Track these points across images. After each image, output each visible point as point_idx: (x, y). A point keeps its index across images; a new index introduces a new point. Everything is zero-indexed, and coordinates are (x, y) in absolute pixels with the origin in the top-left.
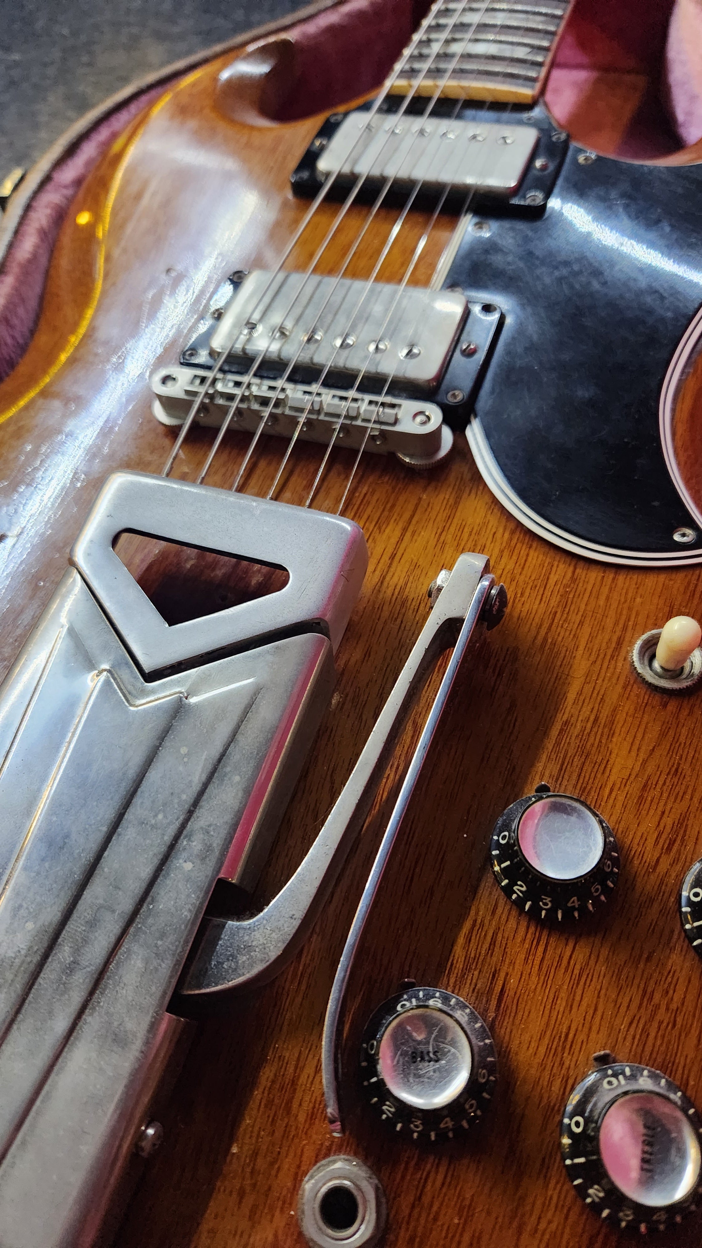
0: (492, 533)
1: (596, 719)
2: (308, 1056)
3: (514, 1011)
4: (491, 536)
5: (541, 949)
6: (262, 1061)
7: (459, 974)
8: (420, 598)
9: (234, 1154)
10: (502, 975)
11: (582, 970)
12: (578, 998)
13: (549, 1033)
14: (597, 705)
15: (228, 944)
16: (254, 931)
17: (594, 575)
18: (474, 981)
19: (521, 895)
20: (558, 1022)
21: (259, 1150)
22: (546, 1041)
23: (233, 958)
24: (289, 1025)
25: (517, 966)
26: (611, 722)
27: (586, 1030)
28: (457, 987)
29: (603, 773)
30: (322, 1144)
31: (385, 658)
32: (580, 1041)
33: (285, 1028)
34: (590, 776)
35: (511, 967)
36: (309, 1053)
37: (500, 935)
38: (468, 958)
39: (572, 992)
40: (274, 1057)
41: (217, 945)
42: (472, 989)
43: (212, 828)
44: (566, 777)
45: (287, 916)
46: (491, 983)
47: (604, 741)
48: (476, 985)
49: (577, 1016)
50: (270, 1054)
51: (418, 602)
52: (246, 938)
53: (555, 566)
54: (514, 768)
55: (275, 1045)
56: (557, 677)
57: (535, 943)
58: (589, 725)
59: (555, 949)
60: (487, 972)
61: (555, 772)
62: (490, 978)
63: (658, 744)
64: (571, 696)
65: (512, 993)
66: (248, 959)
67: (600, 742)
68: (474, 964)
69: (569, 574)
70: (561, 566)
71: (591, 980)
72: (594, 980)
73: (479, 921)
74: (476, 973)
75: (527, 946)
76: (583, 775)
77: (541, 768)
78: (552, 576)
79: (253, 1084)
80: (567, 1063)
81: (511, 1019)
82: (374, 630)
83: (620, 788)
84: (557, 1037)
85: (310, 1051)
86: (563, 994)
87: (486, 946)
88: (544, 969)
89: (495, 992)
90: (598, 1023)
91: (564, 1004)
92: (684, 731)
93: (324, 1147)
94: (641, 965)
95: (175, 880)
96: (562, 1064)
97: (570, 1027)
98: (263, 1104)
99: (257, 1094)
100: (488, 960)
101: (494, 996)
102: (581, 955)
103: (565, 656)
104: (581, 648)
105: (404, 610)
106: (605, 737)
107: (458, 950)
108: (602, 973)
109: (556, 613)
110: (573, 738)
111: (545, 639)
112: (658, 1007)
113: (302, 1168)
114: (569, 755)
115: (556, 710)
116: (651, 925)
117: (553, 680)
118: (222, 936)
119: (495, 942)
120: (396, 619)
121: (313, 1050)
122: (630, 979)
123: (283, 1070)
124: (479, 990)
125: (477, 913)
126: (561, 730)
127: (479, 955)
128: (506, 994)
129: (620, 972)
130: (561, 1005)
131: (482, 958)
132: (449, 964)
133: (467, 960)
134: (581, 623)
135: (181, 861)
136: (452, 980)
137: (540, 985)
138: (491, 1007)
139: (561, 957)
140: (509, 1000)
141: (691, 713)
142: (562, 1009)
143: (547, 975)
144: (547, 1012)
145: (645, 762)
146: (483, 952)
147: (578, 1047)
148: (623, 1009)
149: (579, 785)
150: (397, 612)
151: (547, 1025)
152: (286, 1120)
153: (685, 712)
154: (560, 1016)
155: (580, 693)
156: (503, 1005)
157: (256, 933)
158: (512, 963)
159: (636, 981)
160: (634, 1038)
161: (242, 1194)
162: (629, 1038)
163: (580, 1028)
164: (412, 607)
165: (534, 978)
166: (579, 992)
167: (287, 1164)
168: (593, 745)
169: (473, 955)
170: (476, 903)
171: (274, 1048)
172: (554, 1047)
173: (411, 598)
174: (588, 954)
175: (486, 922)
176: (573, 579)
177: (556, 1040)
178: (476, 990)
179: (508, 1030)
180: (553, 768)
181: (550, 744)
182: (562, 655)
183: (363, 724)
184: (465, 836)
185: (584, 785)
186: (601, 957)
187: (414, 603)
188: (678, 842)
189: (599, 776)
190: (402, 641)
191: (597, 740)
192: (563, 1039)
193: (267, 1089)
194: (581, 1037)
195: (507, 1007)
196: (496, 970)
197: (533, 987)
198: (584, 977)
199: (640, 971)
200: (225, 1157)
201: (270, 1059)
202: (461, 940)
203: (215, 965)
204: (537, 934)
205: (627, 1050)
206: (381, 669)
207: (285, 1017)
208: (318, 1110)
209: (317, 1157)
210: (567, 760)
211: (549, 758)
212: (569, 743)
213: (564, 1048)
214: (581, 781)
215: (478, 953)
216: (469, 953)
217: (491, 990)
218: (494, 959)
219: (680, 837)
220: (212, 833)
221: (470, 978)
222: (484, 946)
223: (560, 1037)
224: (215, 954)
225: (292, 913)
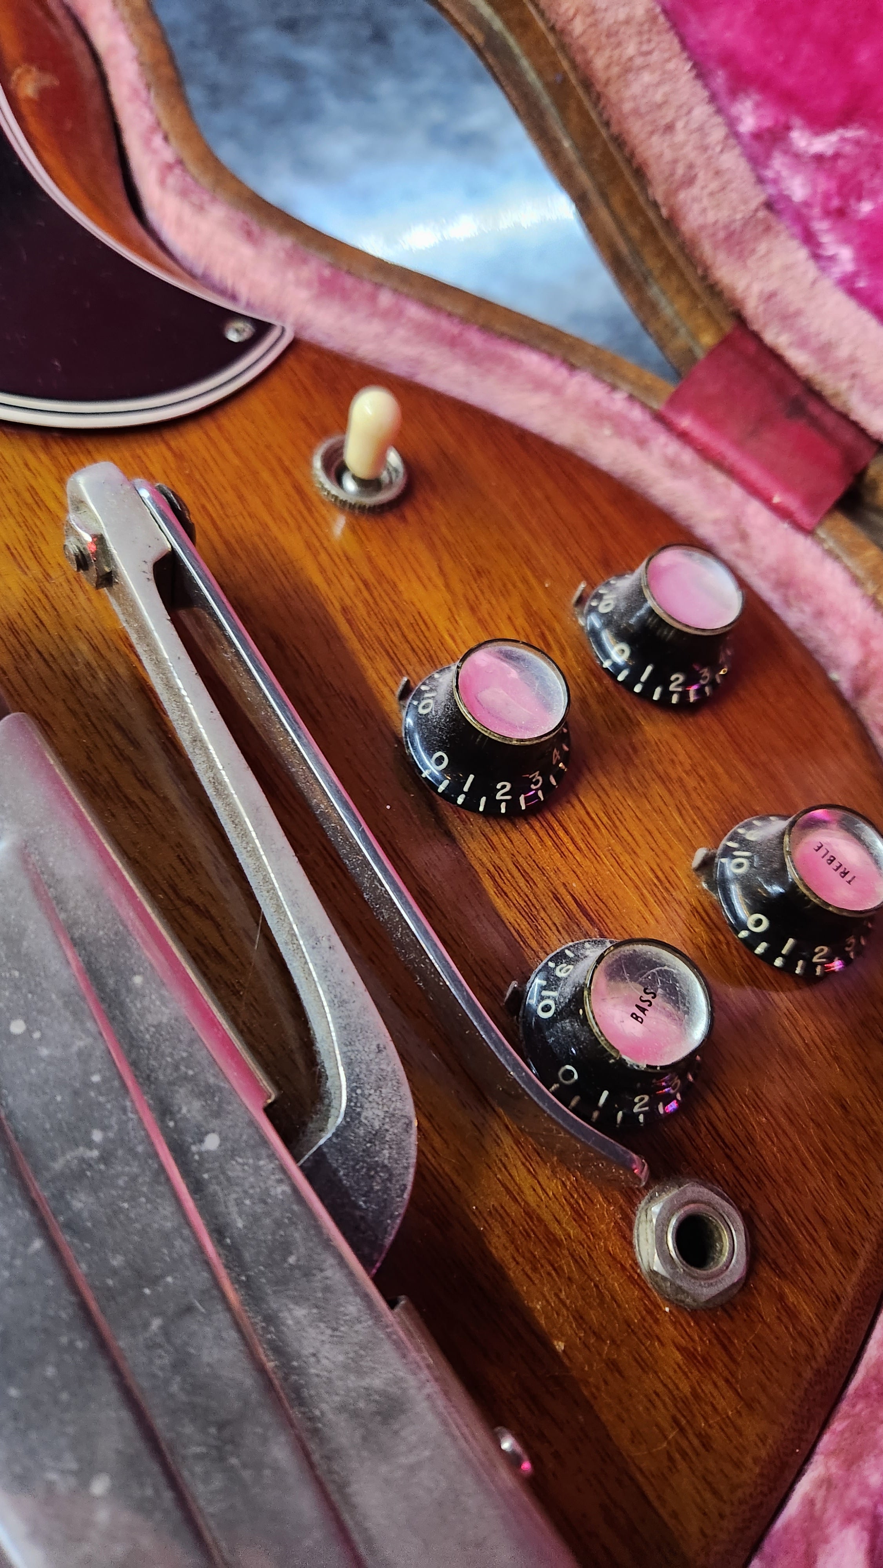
0: (22, 466)
1: (366, 584)
2: (510, 1174)
3: (604, 908)
4: (27, 473)
5: (561, 833)
6: (478, 1239)
7: (532, 932)
8: (26, 606)
9: (564, 1351)
10: (562, 890)
11: (607, 814)
12: (629, 839)
13: (645, 891)
14: (351, 570)
15: (351, 1163)
16: (359, 1114)
17: (193, 436)
18: (550, 923)
19: (509, 797)
20: (641, 876)
21: (577, 1311)
22: (651, 900)
23: (375, 1169)
24: (459, 1175)
25: (563, 869)
26: (381, 576)
27: (663, 857)
28: (545, 945)
29: (428, 628)
30: (616, 1223)
31: (73, 713)
32: (669, 871)
33: (459, 1182)
34: (421, 641)
35: (560, 875)
36: (507, 1171)
37: (521, 859)
38: (522, 911)
39: (621, 839)
40: (487, 1222)
41: (341, 1181)
42: (557, 933)
43: (183, 1068)
44: (404, 662)
45: (372, 1056)
46: (563, 908)
47: (395, 598)
48: (555, 924)
49: (645, 854)
50: (477, 1224)
51: (30, 612)
52: (361, 1132)
53: (142, 455)
54: (352, 698)
55: (472, 1210)
56: (283, 572)
57: (551, 833)
58: (366, 594)
59: (571, 821)
60: (549, 904)
61: (391, 666)
62: (558, 905)
63: (439, 560)
64: (318, 579)
65: (587, 897)
66: (391, 1148)
67: (393, 602)
68: (533, 910)
69: (168, 455)
70: (149, 451)
71: (621, 813)
72: (622, 809)
73: (492, 869)
74: (543, 914)
75: (549, 843)
76: (415, 647)
77: (374, 675)
78: (151, 468)
79: (498, 1269)
80: (682, 898)
81: (611, 917)
82: (16, 690)
83: (456, 629)
84: (654, 888)
85: (506, 1168)
86: (618, 849)
87: (522, 882)
88: (583, 846)
89: (574, 910)
90: (663, 841)
91: (628, 857)
92: (444, 530)
93: (619, 1221)
94: (637, 761)
95: (216, 1177)
96: (680, 903)
97: (652, 869)
98: (529, 1272)
99: (514, 1272)
100: (539, 893)
101: (577, 916)
102: (593, 805)
103: (266, 545)
104: (271, 523)
105: (23, 636)
106: (392, 594)
107: (509, 915)
108: (621, 798)
109: (204, 507)
110: (367, 619)
111: (226, 543)
112: (680, 780)
113: (628, 1266)
114: (383, 639)
115: (321, 606)
116: (605, 721)
117: (283, 579)
118: (335, 1165)
119: (524, 871)
120: (28, 655)
121: (507, 1163)
122: (642, 780)
123: (507, 1219)
124: (562, 925)
125: (482, 864)
126: (349, 622)
127: (527, 896)
128: (584, 903)
129: (630, 782)
130: (625, 858)
131: (531, 897)
132: (515, 934)
133: (524, 913)
134: (241, 498)
135: (194, 1148)
136: (534, 944)
137: (595, 862)
138: (586, 927)
139: (582, 822)
140: (591, 903)
141: (430, 508)
142: (631, 862)
143: (590, 848)
144: (625, 877)
145: (447, 586)
146: (526, 890)
147: (673, 876)
148: (664, 808)
149: (423, 658)
150: (18, 646)
151: (637, 887)
152: (566, 1252)
153: (426, 513)
154: (636, 869)
155: (323, 571)
156: (592, 914)
157: (364, 1114)
158: (557, 871)
159: (647, 776)
160: (695, 823)
161: (613, 1366)
162: (693, 827)
163: (659, 861)
164: (30, 625)
165: (586, 863)
166: (624, 833)
167: (616, 1282)
168: (390, 610)
169: (523, 904)
170: (470, 856)
171: (474, 1213)
172: (660, 898)
173: (15, 617)
174: (596, 796)
175: (498, 861)
176: (179, 456)
177: (656, 890)
178: (560, 928)
179: (619, 928)
180: (384, 665)
181: (354, 644)
182: (262, 547)
183: (142, 807)
184: (388, 807)
185: (427, 655)
186: (606, 787)
187: (27, 620)
188: (547, 633)
189: (427, 634)
190: (70, 675)
191: (389, 602)
192: (658, 883)
193: (516, 1255)
194: (666, 866)
195: (597, 911)
196: (553, 893)
197: (594, 871)
198: (613, 816)
199: (641, 767)
200: (562, 1364)
201: (484, 1227)
202: (499, 903)
203: (365, 1202)
204: (544, 823)
205: (702, 838)
206: (84, 727)
207: (447, 1174)
208: (577, 1203)
209: (624, 1237)
210: (387, 646)
211: (370, 658)
212: (370, 628)
213: (667, 889)
214: (420, 653)
215: (524, 896)
216: (517, 905)
217: (570, 915)
218: (541, 885)
219: (543, 627)
220: (191, 1072)
221: (543, 925)
222: (521, 885)
223: (655, 885)
224: (351, 1192)
225: (374, 1047)
